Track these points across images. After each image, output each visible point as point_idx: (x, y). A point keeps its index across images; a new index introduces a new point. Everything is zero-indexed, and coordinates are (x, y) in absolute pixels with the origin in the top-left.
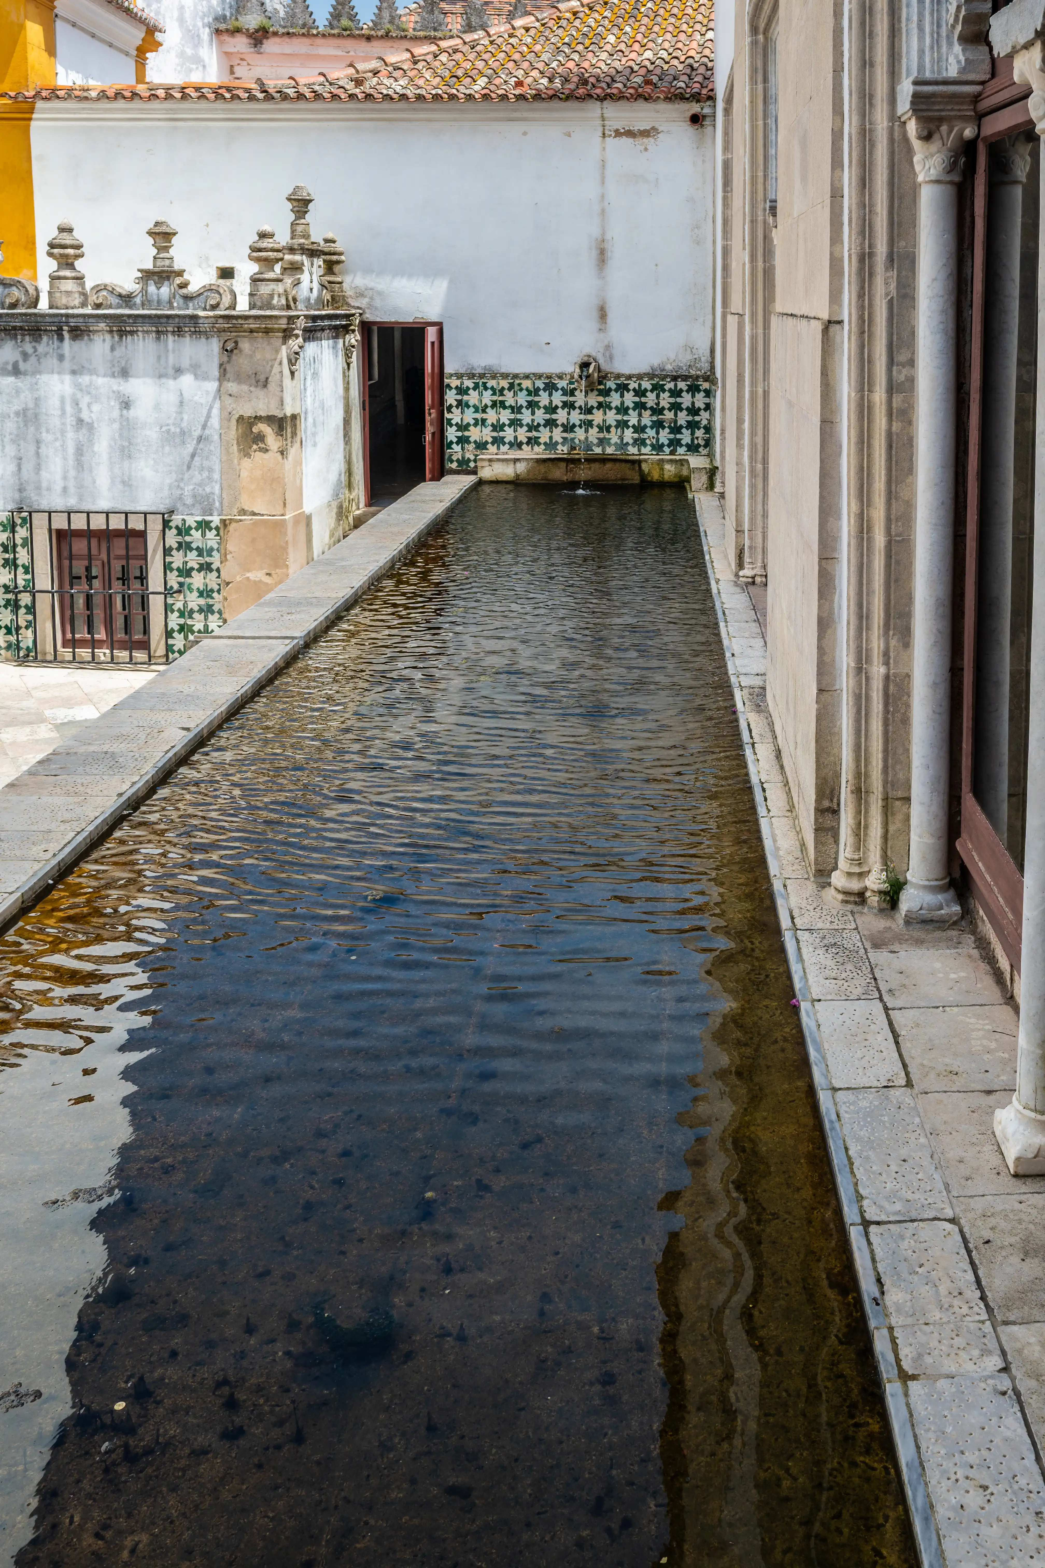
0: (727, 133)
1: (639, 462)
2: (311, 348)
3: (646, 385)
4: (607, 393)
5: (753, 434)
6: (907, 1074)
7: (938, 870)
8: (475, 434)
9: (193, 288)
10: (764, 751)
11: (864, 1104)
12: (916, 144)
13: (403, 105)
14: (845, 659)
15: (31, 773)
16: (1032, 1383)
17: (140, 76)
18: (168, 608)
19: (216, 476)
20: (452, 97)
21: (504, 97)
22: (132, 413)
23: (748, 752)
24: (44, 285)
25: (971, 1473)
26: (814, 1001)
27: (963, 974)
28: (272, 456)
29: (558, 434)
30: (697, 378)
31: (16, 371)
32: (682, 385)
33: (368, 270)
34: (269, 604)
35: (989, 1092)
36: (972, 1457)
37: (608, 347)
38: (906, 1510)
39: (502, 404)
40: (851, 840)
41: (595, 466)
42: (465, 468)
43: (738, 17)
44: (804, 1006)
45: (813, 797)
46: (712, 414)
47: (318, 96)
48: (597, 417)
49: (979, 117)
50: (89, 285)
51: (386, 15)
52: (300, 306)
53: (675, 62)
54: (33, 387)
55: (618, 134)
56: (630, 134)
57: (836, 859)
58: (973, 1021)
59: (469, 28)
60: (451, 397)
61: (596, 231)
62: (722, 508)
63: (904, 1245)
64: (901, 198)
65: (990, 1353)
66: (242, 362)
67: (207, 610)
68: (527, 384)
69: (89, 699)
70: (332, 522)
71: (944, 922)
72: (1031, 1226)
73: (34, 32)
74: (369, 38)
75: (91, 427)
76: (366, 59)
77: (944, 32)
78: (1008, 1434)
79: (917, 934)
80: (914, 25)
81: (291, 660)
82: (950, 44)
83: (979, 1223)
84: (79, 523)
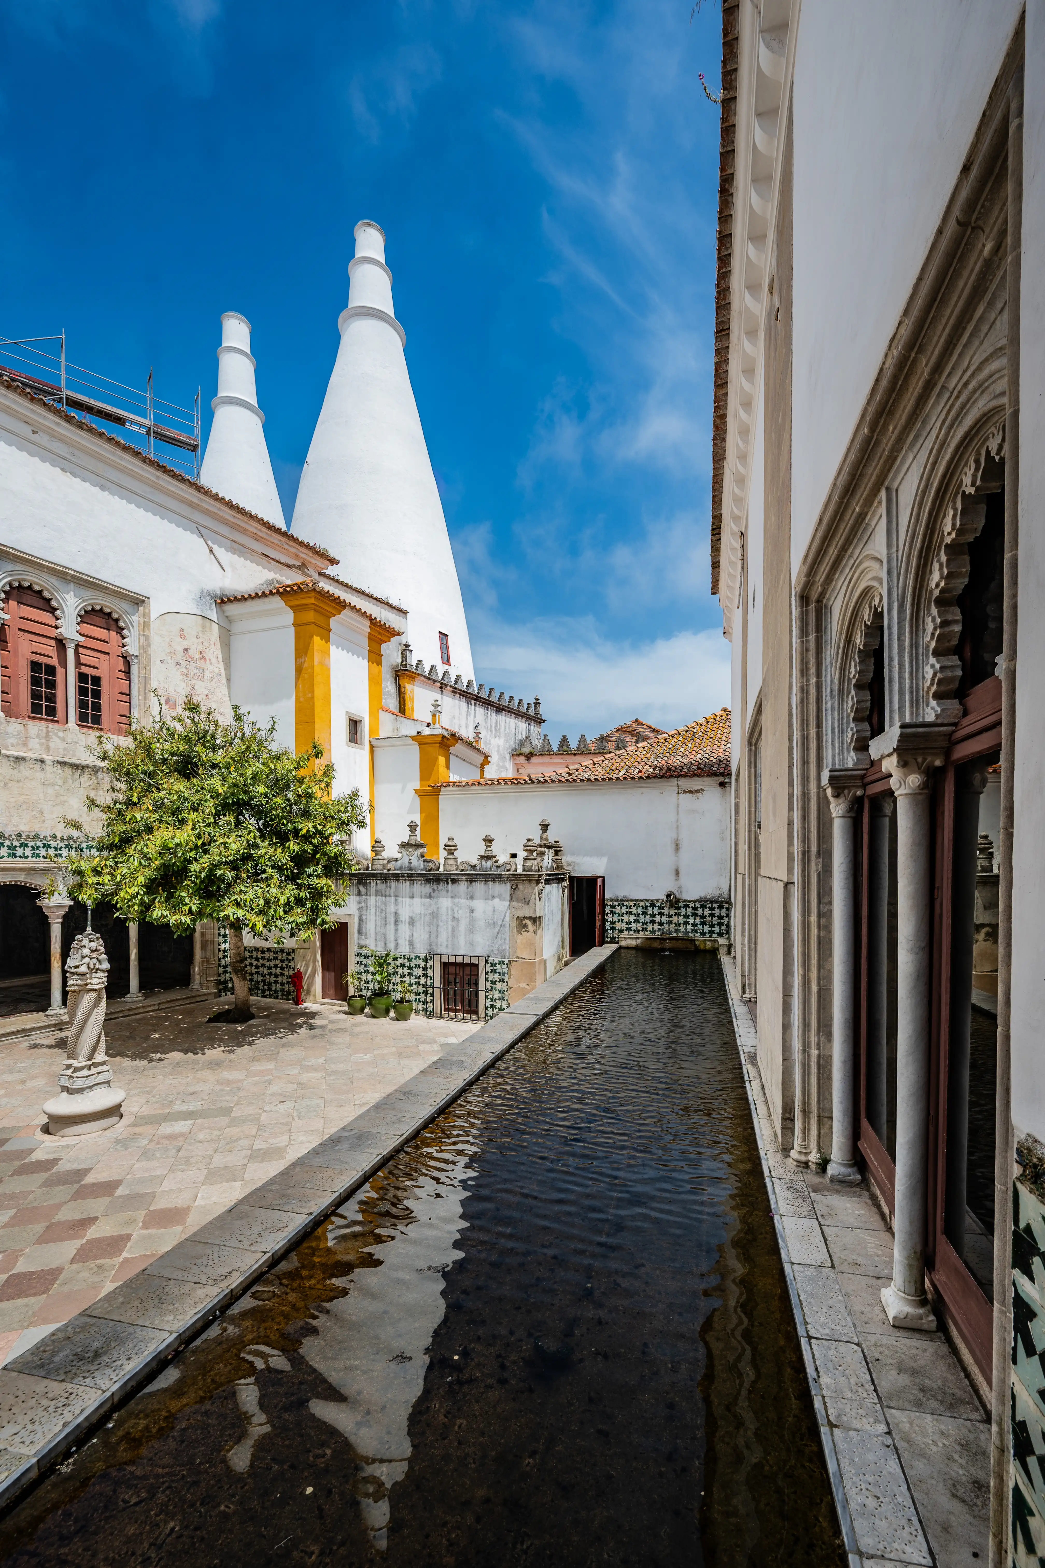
0: (737, 790)
1: (694, 940)
2: (548, 887)
3: (698, 905)
4: (679, 908)
5: (750, 930)
6: (832, 1261)
7: (849, 1157)
8: (618, 926)
9: (500, 863)
10: (756, 1085)
11: (809, 1273)
12: (831, 799)
13: (589, 783)
14: (797, 1045)
15: (430, 1067)
16: (905, 1445)
17: (482, 777)
18: (486, 997)
19: (507, 942)
20: (610, 779)
21: (633, 778)
22: (474, 915)
23: (747, 1084)
24: (442, 861)
25: (870, 1487)
26: (781, 1215)
27: (863, 1212)
28: (531, 934)
29: (656, 927)
30: (722, 902)
31: (430, 897)
32: (715, 905)
33: (573, 854)
34: (528, 999)
35: (878, 1278)
36: (870, 1479)
37: (679, 888)
38: (833, 1499)
39: (631, 913)
40: (800, 1135)
41: (674, 942)
42: (613, 941)
43: (742, 738)
44: (776, 1218)
45: (781, 1112)
46: (730, 919)
47: (553, 781)
48: (675, 919)
49: (864, 786)
50: (459, 861)
51: (582, 744)
52: (544, 869)
53: (712, 759)
54: (437, 903)
55: (685, 792)
56: (690, 792)
57: (793, 1144)
58: (869, 1238)
59: (618, 748)
60: (608, 909)
61: (674, 836)
62: (735, 963)
63: (831, 1353)
64: (824, 825)
65: (880, 1422)
66: (519, 893)
67: (502, 999)
68: (642, 904)
69: (453, 1034)
70: (555, 962)
71: (852, 1183)
72: (903, 1356)
73: (442, 760)
74: (575, 754)
75: (458, 920)
76: (573, 763)
77: (845, 746)
78: (891, 1470)
79: (837, 1187)
80: (830, 744)
81: (537, 1024)
82: (849, 752)
83: (873, 1348)
84: (452, 960)
